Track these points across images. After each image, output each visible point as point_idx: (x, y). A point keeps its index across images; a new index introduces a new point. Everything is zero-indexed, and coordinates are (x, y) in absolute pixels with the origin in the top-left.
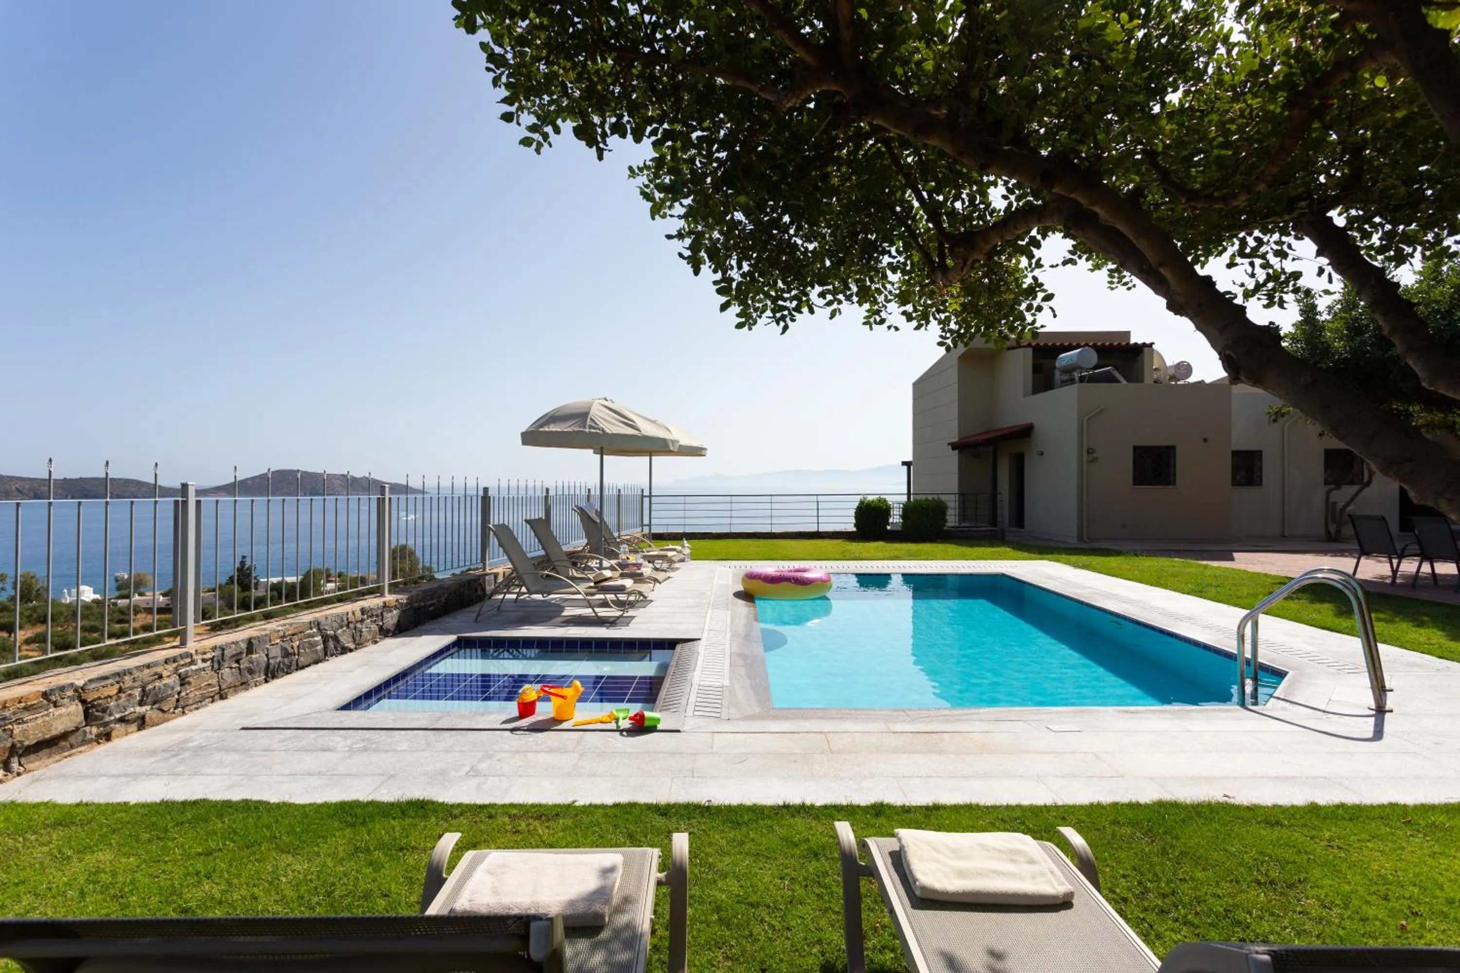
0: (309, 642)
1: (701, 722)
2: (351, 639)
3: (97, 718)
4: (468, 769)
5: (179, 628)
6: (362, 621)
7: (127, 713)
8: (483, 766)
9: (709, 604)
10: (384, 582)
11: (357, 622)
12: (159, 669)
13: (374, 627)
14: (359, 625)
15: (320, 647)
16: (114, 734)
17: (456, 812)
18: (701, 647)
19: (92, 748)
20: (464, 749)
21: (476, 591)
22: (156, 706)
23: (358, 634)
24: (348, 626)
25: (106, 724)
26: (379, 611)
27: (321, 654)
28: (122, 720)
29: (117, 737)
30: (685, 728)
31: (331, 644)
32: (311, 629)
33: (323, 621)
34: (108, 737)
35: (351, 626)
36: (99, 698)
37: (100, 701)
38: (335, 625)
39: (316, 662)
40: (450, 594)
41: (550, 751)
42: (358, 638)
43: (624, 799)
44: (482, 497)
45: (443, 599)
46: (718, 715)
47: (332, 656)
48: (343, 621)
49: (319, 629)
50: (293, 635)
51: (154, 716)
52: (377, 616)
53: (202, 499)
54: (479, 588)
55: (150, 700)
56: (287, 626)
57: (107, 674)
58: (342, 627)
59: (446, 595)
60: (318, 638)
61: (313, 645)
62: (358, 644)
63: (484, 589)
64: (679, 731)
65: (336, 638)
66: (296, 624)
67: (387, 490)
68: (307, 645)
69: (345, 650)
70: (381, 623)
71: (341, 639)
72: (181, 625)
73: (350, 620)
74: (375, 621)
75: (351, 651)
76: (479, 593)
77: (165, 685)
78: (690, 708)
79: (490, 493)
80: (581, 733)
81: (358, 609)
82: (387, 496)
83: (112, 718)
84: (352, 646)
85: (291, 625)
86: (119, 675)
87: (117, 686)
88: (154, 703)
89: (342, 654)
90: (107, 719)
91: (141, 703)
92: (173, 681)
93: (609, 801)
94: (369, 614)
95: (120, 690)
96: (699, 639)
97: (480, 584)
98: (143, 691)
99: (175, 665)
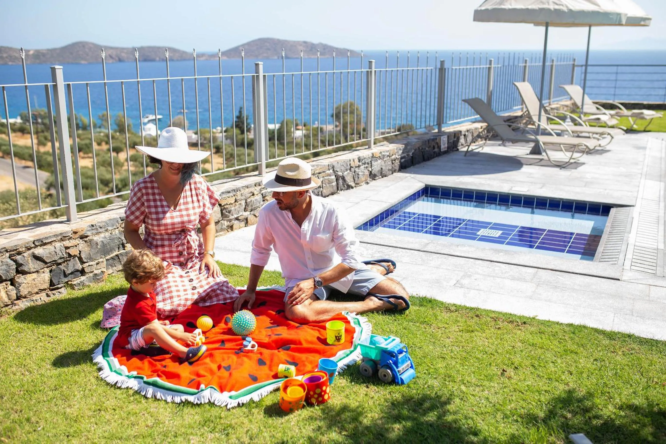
0: (328, 179)
1: (638, 276)
2: (352, 180)
3: (227, 216)
4: (455, 282)
5: (258, 163)
6: (359, 166)
7: (239, 215)
8: (465, 282)
9: (641, 174)
10: (370, 138)
11: (356, 167)
12: (252, 189)
13: (367, 173)
14: (357, 170)
15: (334, 184)
16: (234, 227)
17: (453, 308)
18: (635, 212)
19: (225, 234)
20: (449, 268)
21: (434, 148)
22: (252, 213)
23: (357, 176)
24: (350, 169)
25: (230, 221)
26: (370, 160)
27: (335, 188)
28: (237, 219)
29: (236, 229)
30: (624, 278)
31: (341, 181)
32: (329, 170)
33: (335, 164)
34: (231, 228)
35: (352, 169)
36: (227, 204)
37: (227, 206)
38: (343, 168)
39: (333, 194)
40: (415, 150)
41: (513, 279)
42: (356, 179)
43: (577, 321)
44: (440, 69)
45: (411, 154)
46: (654, 272)
47: (341, 190)
48: (347, 165)
49: (333, 170)
50: (319, 173)
51: (252, 219)
52: (368, 164)
53: (266, 74)
54: (436, 146)
55: (249, 208)
56: (315, 167)
57: (229, 190)
58: (347, 170)
59: (413, 151)
60: (333, 177)
61: (330, 182)
62: (357, 184)
63: (439, 147)
64: (619, 280)
65: (343, 178)
66: (321, 165)
67: (373, 64)
68: (327, 181)
69: (349, 187)
70: (370, 169)
71: (346, 178)
72: (259, 161)
73: (352, 165)
74: (367, 168)
75: (352, 188)
76: (436, 150)
77: (256, 200)
78: (628, 263)
79: (446, 66)
80: (536, 269)
81: (357, 157)
82: (373, 70)
83: (233, 217)
84: (353, 184)
85: (317, 166)
86: (235, 190)
87: (234, 198)
88: (251, 211)
89: (347, 189)
90: (231, 217)
91: (245, 210)
92: (259, 197)
93: (565, 320)
94: (363, 162)
95: (236, 201)
96: (633, 206)
97: (437, 143)
98: (246, 202)
99: (260, 187)
